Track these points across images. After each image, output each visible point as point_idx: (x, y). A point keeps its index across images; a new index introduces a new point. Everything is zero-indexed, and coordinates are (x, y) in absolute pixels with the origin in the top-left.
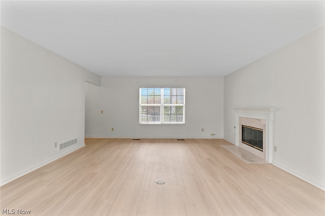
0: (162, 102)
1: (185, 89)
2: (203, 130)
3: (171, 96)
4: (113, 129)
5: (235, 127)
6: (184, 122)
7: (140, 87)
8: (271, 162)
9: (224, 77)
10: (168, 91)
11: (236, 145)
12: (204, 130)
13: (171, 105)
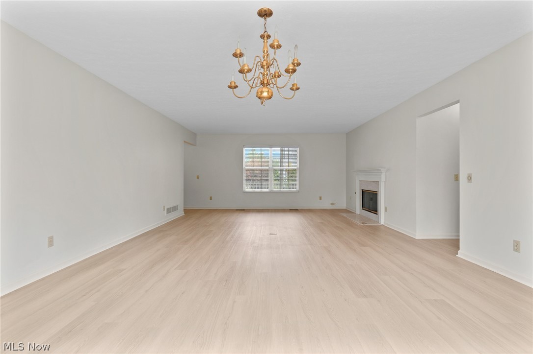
0: (271, 164)
1: (298, 149)
2: (320, 198)
3: (282, 157)
4: (211, 198)
5: (355, 193)
6: (297, 189)
7: (244, 146)
8: (383, 224)
9: (347, 134)
10: (278, 150)
11: (357, 213)
12: (322, 198)
13: (282, 168)
